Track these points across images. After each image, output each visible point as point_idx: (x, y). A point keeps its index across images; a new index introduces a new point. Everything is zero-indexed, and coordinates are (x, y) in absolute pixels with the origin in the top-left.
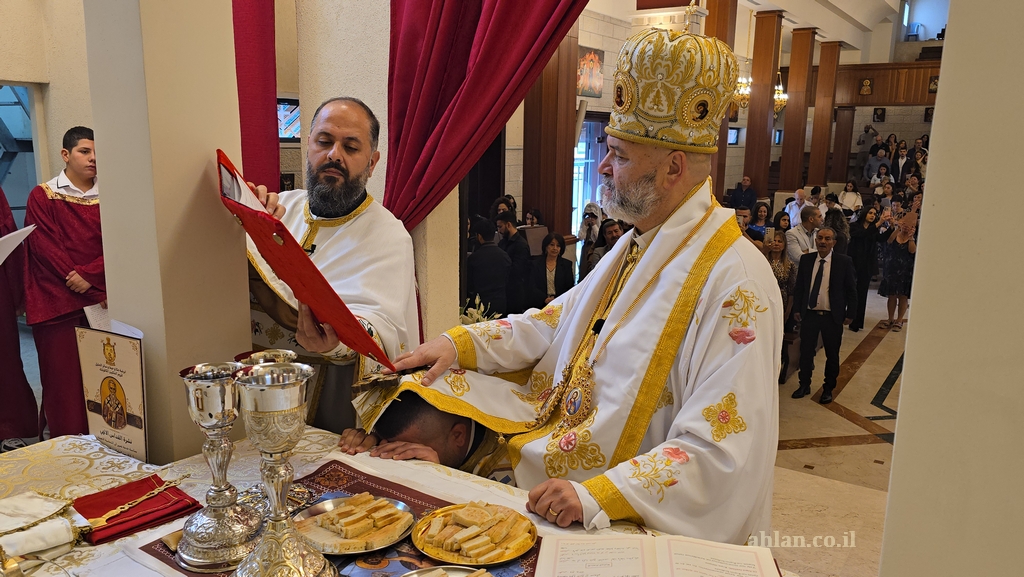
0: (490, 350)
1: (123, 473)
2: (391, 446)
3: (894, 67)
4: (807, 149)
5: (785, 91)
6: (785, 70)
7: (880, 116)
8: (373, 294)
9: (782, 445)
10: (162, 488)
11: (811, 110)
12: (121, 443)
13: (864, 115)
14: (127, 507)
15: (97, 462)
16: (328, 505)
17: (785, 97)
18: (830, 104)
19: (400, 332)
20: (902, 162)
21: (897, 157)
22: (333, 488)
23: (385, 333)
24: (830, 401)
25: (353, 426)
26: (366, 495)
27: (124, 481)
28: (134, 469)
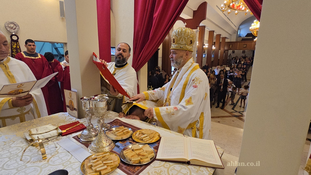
0: (152, 97)
1: (72, 121)
2: (130, 116)
3: (236, 42)
4: (219, 59)
5: (215, 47)
6: (215, 43)
7: (233, 52)
8: (127, 85)
9: (212, 117)
10: (79, 124)
11: (220, 51)
12: (73, 114)
13: (230, 52)
14: (71, 128)
15: (67, 118)
16: (114, 129)
17: (215, 48)
18: (223, 50)
19: (133, 93)
20: (238, 61)
21: (237, 60)
22: (116, 125)
23: (129, 93)
24: (223, 109)
25: (121, 112)
26: (123, 127)
27: (72, 122)
28: (74, 120)
